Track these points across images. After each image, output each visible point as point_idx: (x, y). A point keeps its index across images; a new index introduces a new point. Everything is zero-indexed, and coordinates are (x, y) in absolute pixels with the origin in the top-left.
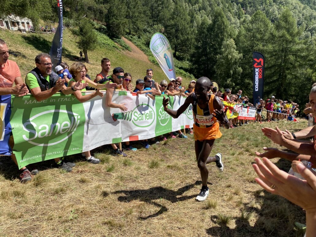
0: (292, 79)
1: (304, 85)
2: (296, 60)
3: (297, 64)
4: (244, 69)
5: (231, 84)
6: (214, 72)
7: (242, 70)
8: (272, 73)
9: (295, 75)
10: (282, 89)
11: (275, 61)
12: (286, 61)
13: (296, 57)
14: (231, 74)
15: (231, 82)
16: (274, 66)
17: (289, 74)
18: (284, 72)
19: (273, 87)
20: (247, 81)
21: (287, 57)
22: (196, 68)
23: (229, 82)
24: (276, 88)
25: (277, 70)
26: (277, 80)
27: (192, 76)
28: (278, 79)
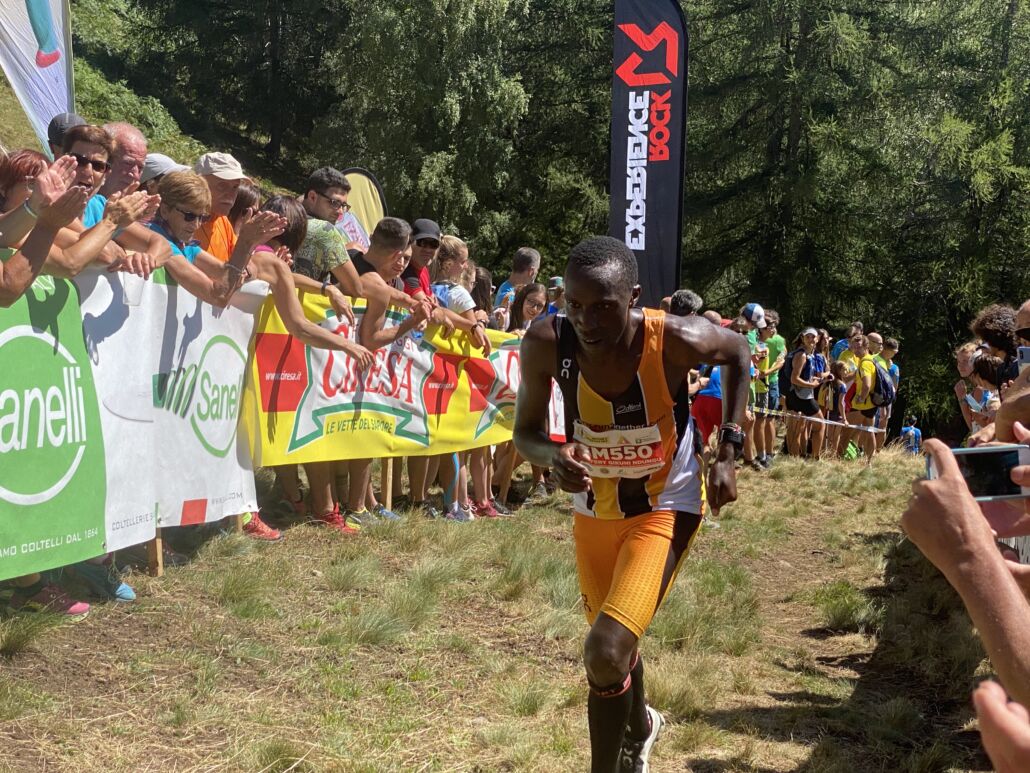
0: (848, 181)
1: (924, 221)
2: (874, 51)
3: (881, 80)
4: (540, 89)
5: (450, 193)
6: (328, 99)
7: (523, 99)
8: (726, 132)
9: (867, 154)
10: (791, 245)
11: (747, 50)
12: (812, 52)
13: (874, 32)
14: (448, 122)
15: (448, 181)
16: (737, 81)
17: (829, 140)
18: (799, 129)
19: (732, 227)
20: (558, 178)
21: (821, 30)
22: (185, 56)
23: (435, 180)
24: (751, 235)
25: (753, 110)
26: (758, 182)
27: (157, 112)
28: (767, 173)
